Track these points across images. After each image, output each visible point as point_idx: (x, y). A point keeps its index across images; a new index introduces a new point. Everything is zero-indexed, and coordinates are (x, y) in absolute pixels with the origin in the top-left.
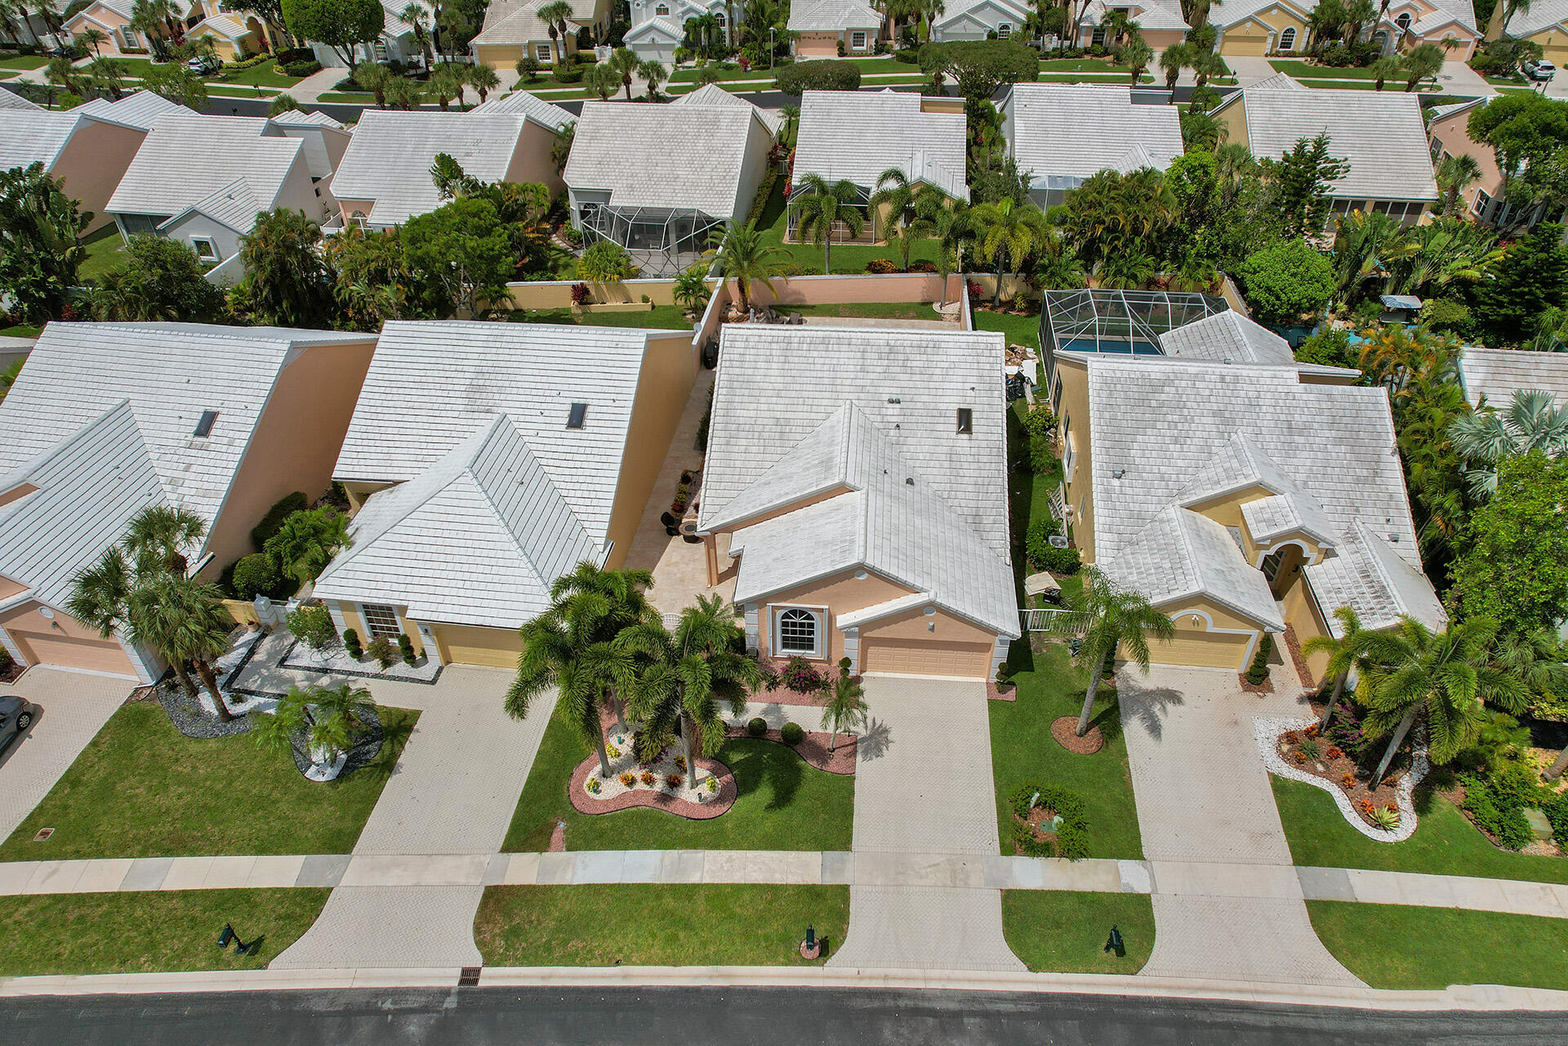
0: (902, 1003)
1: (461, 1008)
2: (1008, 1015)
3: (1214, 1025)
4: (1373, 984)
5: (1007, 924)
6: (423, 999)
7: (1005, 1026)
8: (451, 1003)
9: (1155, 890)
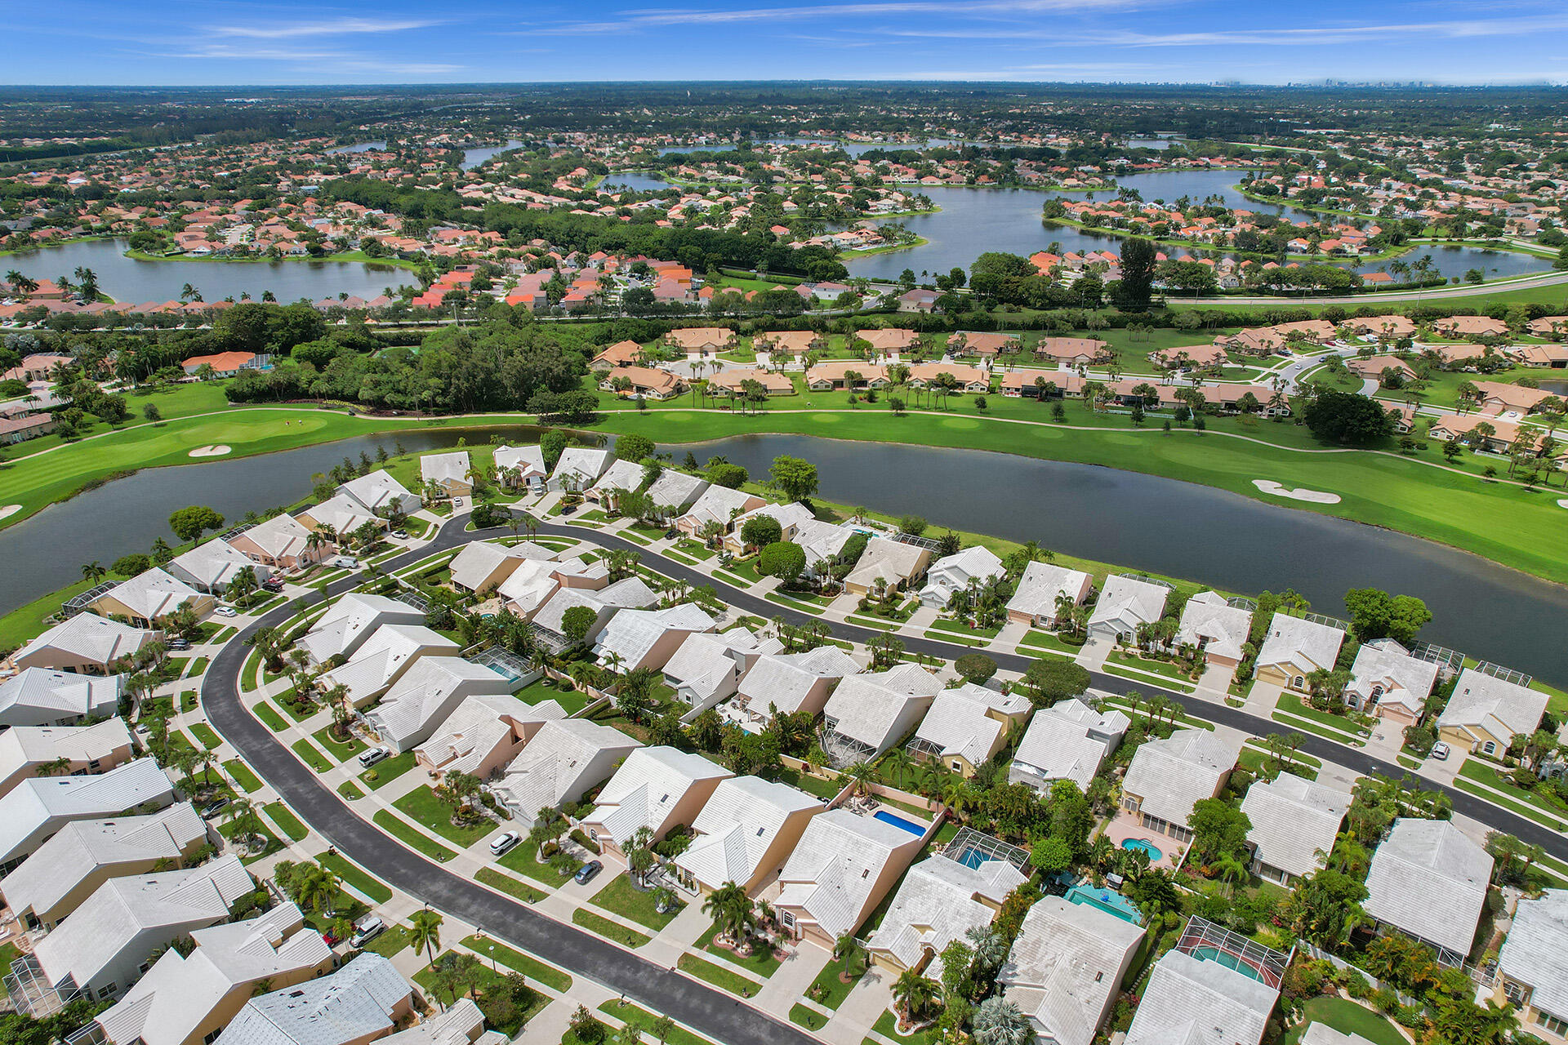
2: (778, 1026)
5: (792, 1010)
6: (661, 969)
7: (775, 1028)
8: (667, 973)
9: (832, 1019)
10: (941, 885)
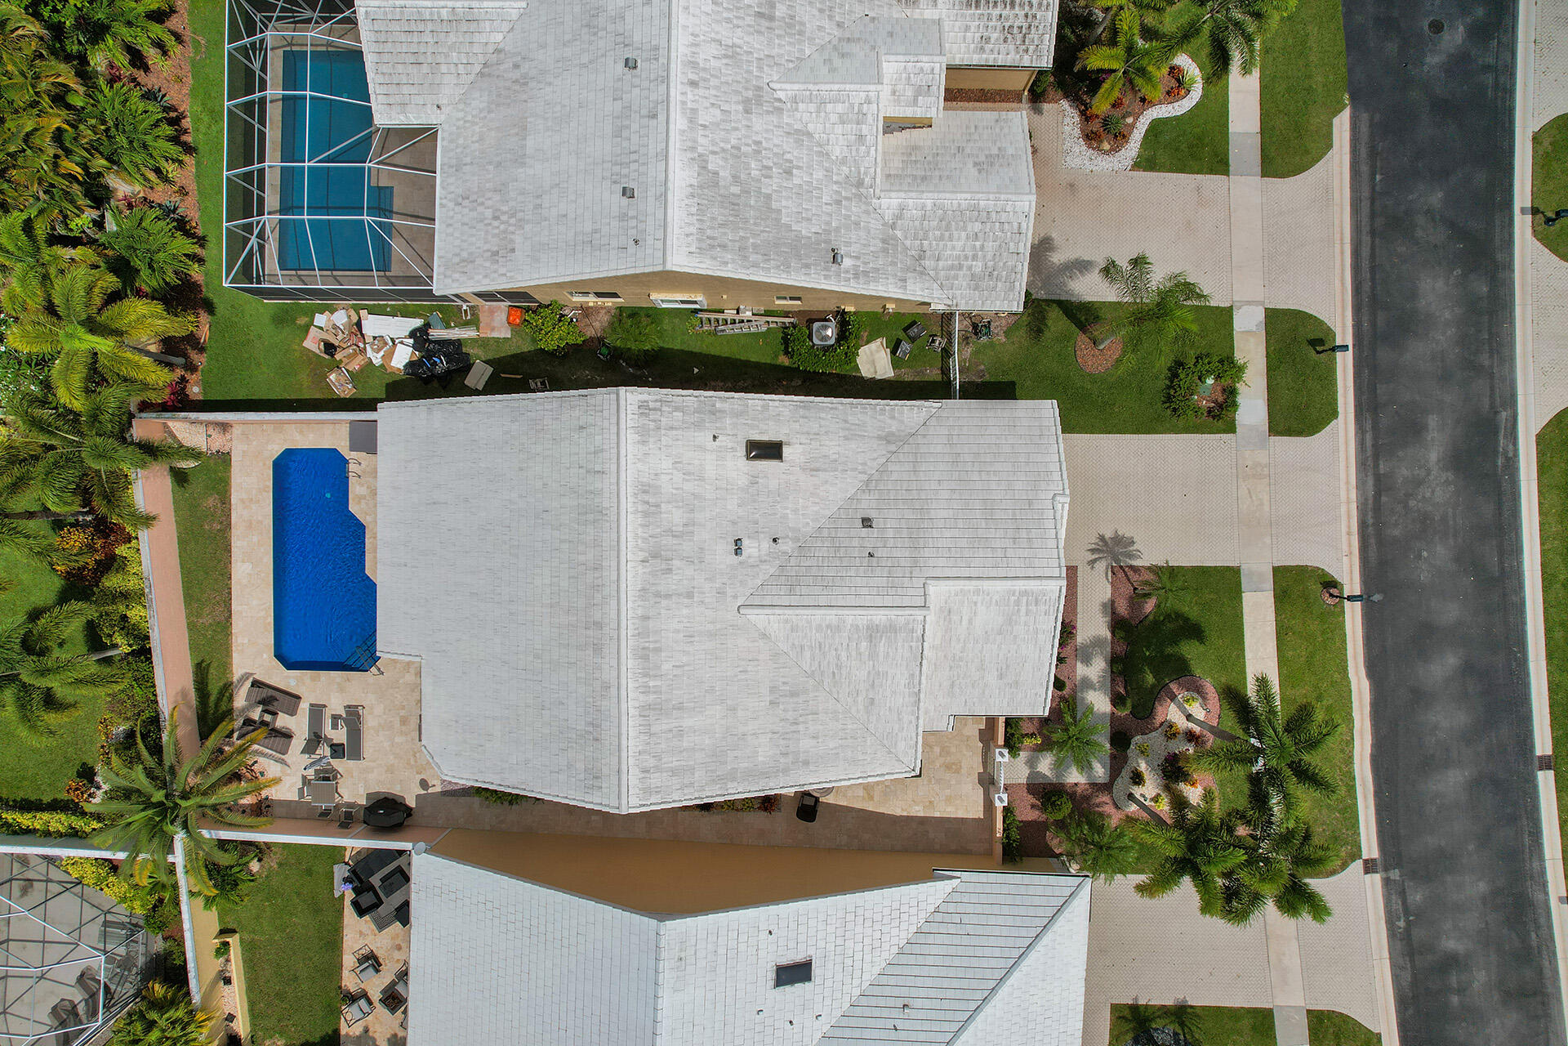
0: (1370, 521)
1: (1398, 865)
2: (1375, 438)
3: (1373, 280)
4: (1330, 146)
5: (1300, 433)
6: (1394, 897)
7: (1386, 441)
8: (1395, 874)
9: (1262, 303)
10: (692, 117)
